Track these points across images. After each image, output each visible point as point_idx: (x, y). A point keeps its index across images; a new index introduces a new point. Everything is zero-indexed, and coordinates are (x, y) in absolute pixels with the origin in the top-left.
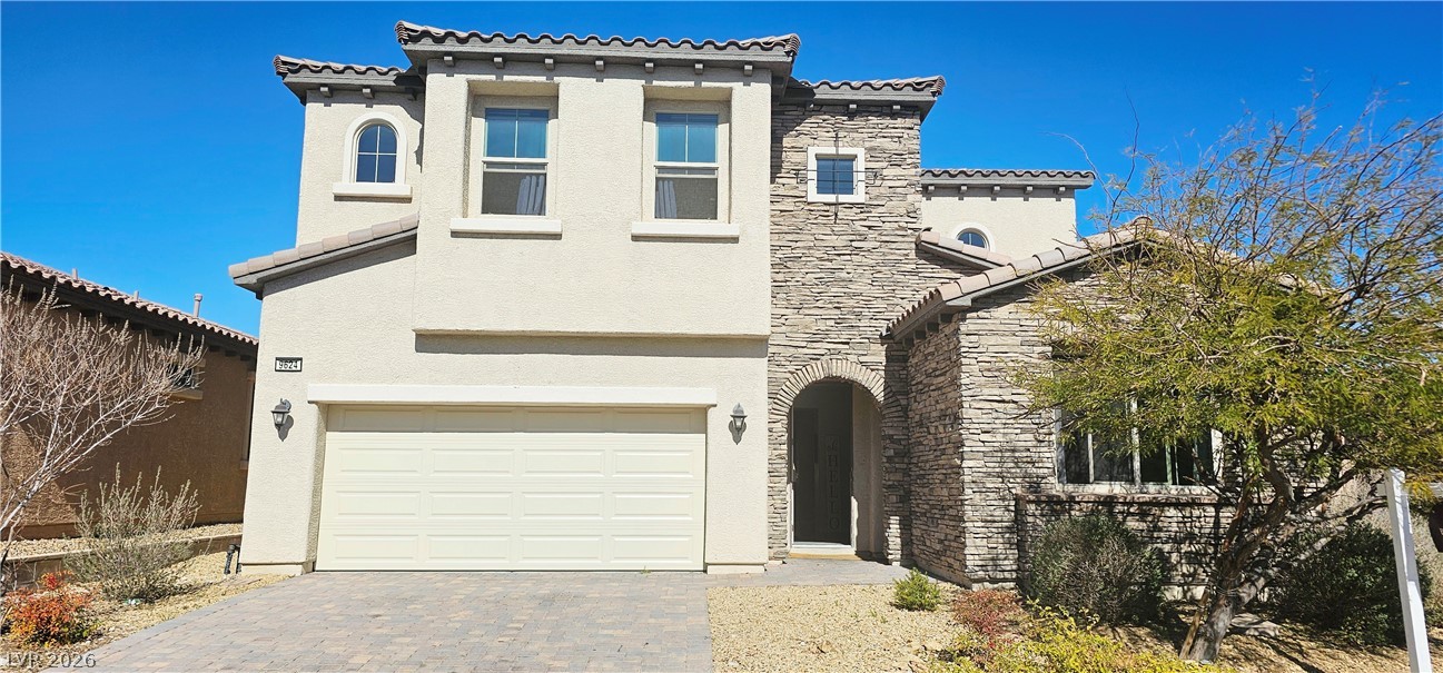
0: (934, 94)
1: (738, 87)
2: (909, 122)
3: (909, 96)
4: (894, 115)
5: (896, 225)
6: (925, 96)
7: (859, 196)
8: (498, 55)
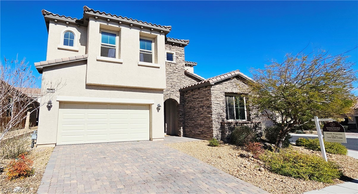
0: (188, 43)
1: (159, 35)
2: (182, 48)
3: (183, 43)
4: (180, 46)
5: (181, 68)
6: (186, 43)
7: (174, 61)
8: (109, 19)
